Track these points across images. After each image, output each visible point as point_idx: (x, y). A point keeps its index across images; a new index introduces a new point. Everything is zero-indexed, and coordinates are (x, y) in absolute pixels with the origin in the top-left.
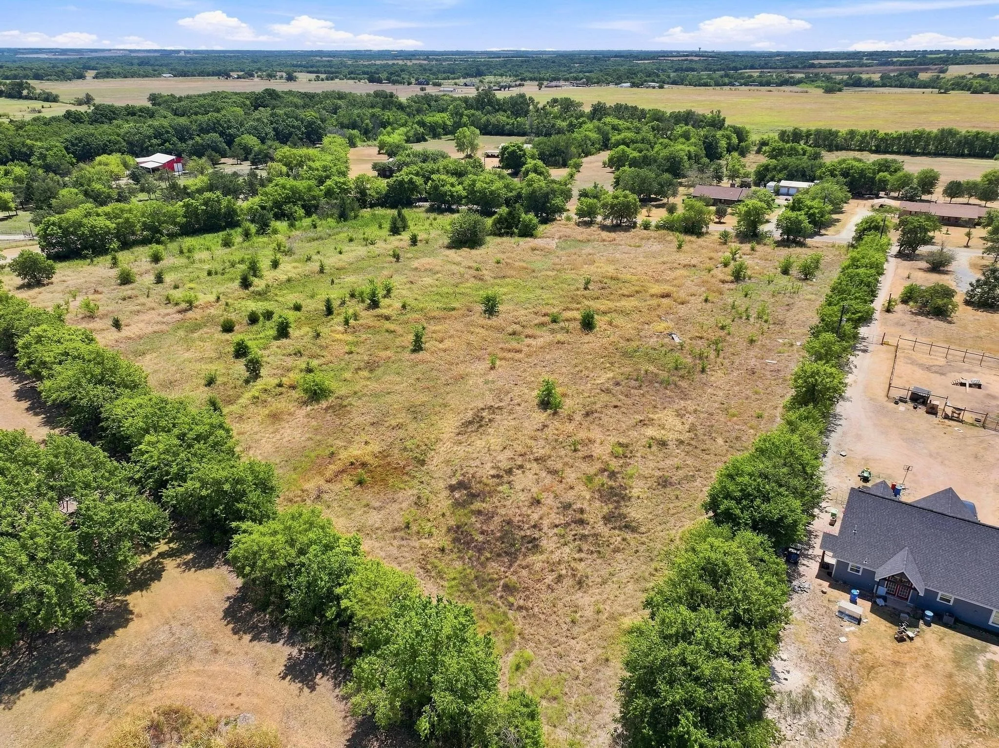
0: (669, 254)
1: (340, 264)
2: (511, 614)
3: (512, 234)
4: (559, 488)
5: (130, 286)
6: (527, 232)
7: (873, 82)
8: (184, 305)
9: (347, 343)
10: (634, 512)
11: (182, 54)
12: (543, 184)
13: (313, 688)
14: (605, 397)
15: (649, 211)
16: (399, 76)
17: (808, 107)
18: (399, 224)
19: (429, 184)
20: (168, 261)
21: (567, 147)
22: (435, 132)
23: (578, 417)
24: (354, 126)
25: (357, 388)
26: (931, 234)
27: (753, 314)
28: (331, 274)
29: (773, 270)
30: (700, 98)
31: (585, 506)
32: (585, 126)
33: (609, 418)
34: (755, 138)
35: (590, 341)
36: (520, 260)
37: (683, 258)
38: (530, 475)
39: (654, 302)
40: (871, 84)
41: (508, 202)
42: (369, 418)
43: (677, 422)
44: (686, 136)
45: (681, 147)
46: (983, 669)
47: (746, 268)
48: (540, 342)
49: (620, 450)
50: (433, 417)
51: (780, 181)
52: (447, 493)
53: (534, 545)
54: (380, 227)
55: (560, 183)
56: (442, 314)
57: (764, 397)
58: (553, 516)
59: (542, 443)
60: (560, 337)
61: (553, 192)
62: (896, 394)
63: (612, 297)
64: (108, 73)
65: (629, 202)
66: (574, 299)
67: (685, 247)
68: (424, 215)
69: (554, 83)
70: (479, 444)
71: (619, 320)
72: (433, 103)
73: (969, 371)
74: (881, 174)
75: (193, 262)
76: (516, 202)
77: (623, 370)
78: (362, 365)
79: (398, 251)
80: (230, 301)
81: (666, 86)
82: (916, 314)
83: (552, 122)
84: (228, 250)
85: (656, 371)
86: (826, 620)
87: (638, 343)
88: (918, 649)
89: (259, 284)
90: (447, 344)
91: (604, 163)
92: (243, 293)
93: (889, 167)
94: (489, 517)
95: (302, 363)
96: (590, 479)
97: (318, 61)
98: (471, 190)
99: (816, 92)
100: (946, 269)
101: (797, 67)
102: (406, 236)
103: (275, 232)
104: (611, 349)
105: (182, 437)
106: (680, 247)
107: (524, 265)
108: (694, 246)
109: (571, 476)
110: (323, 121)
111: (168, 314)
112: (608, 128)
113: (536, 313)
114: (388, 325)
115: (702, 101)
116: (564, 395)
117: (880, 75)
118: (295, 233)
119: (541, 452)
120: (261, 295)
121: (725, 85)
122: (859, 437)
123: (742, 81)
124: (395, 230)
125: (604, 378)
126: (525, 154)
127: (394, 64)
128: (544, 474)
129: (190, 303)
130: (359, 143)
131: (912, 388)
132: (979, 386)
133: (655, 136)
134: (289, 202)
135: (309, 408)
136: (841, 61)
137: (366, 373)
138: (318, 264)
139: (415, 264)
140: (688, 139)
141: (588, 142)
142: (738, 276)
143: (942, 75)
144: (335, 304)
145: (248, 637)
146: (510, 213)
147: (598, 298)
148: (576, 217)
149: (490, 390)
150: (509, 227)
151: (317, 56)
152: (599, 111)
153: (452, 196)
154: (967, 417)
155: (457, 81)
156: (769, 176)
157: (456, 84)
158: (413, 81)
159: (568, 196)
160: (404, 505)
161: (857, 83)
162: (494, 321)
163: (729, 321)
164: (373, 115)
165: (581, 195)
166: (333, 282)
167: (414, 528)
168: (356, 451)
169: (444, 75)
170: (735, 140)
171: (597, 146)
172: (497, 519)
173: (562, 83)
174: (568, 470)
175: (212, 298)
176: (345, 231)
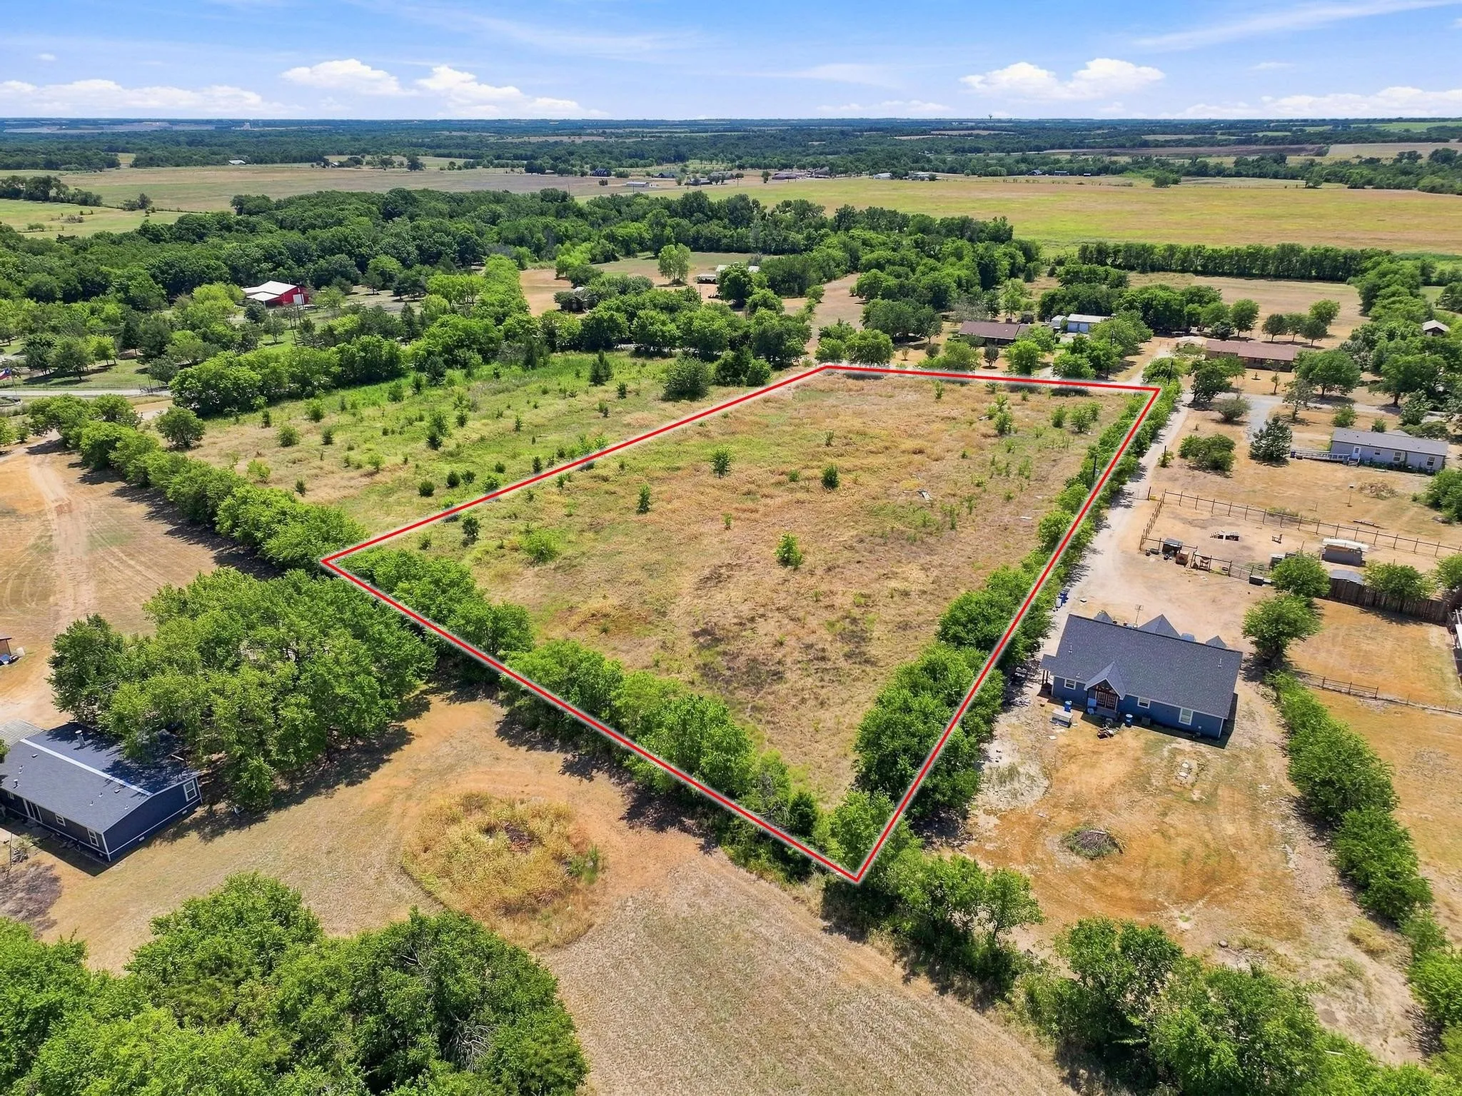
0: (927, 405)
1: (538, 421)
2: (759, 727)
3: (739, 384)
4: (802, 633)
5: (295, 448)
6: (757, 380)
7: (1224, 170)
8: (370, 468)
9: (566, 506)
10: (873, 650)
11: (247, 127)
12: (775, 322)
13: (591, 779)
14: (847, 554)
15: (906, 353)
16: (566, 161)
17: (1128, 208)
18: (602, 372)
19: (635, 322)
20: (330, 420)
21: (804, 271)
22: (629, 247)
23: (819, 572)
24: (521, 241)
25: (584, 549)
26: (1229, 380)
27: (1014, 470)
28: (530, 432)
29: (1045, 422)
30: (984, 196)
31: (827, 646)
32: (828, 241)
33: (852, 572)
34: (1049, 254)
35: (833, 500)
36: (752, 414)
37: (942, 410)
38: (772, 622)
39: (905, 459)
40: (1220, 172)
41: (733, 345)
42: (605, 575)
43: (922, 575)
44: (959, 255)
45: (950, 270)
46: (1166, 754)
47: (1011, 420)
48: (778, 501)
49: (863, 601)
50: (670, 574)
51: (1068, 315)
52: (691, 639)
53: (778, 676)
54: (578, 375)
55: (795, 320)
56: (665, 474)
57: (1014, 552)
58: (796, 654)
59: (783, 595)
60: (801, 495)
61: (789, 332)
62: (1149, 545)
63: (857, 454)
64: (151, 159)
65: (879, 344)
66: (814, 456)
67: (944, 397)
68: (629, 361)
69: (784, 173)
70: (719, 597)
71: (864, 478)
72: (624, 209)
73: (1230, 524)
74: (1190, 305)
75: (362, 420)
76: (742, 344)
77: (868, 527)
78: (586, 527)
79: (608, 405)
80: (420, 463)
81: (939, 175)
82: (1194, 468)
83: (784, 233)
84: (397, 405)
85: (902, 528)
86: (1041, 725)
87: (885, 501)
88: (1116, 743)
89: (449, 444)
90: (676, 504)
91: (852, 291)
92: (433, 453)
93: (1203, 296)
94: (735, 657)
95: (520, 525)
96: (832, 625)
97: (447, 138)
98: (688, 329)
99: (1143, 184)
100: (1240, 419)
101: (1123, 146)
102: (611, 387)
103: (451, 382)
104: (856, 507)
105: (437, 582)
106: (939, 396)
107: (757, 419)
108: (956, 395)
109: (813, 622)
110: (480, 234)
111: (352, 478)
112: (858, 244)
113: (772, 472)
114: (606, 486)
115: (986, 200)
116: (804, 552)
117: (1233, 159)
118: (475, 384)
119: (783, 603)
120: (453, 456)
121: (1021, 173)
122: (1103, 586)
123: (1046, 168)
124: (597, 379)
125: (847, 535)
126: (750, 280)
127: (556, 143)
128: (786, 621)
129: (376, 464)
130: (528, 264)
131: (1164, 539)
132: (1236, 538)
133: (917, 254)
134: (462, 346)
135: (536, 569)
136: (1185, 137)
137: (591, 535)
138: (514, 420)
139: (627, 419)
140: (960, 258)
141: (832, 263)
142: (1002, 430)
143: (1318, 159)
144: (544, 463)
145: (525, 748)
146: (737, 358)
147: (842, 455)
148: (817, 362)
149: (727, 549)
150: (736, 374)
151: (443, 129)
152: (845, 219)
153: (663, 336)
154: (1214, 565)
155: (649, 169)
156: (1056, 308)
157: (648, 174)
158: (587, 168)
159: (805, 335)
160: (652, 648)
161: (1202, 171)
162: (726, 480)
163: (987, 478)
164: (546, 227)
165: (822, 335)
166: (534, 441)
167: (663, 665)
168: (596, 604)
169: (631, 161)
170: (1021, 259)
171: (843, 267)
172: (742, 659)
173: (795, 172)
174: (810, 618)
175: (399, 459)
176: (535, 381)
